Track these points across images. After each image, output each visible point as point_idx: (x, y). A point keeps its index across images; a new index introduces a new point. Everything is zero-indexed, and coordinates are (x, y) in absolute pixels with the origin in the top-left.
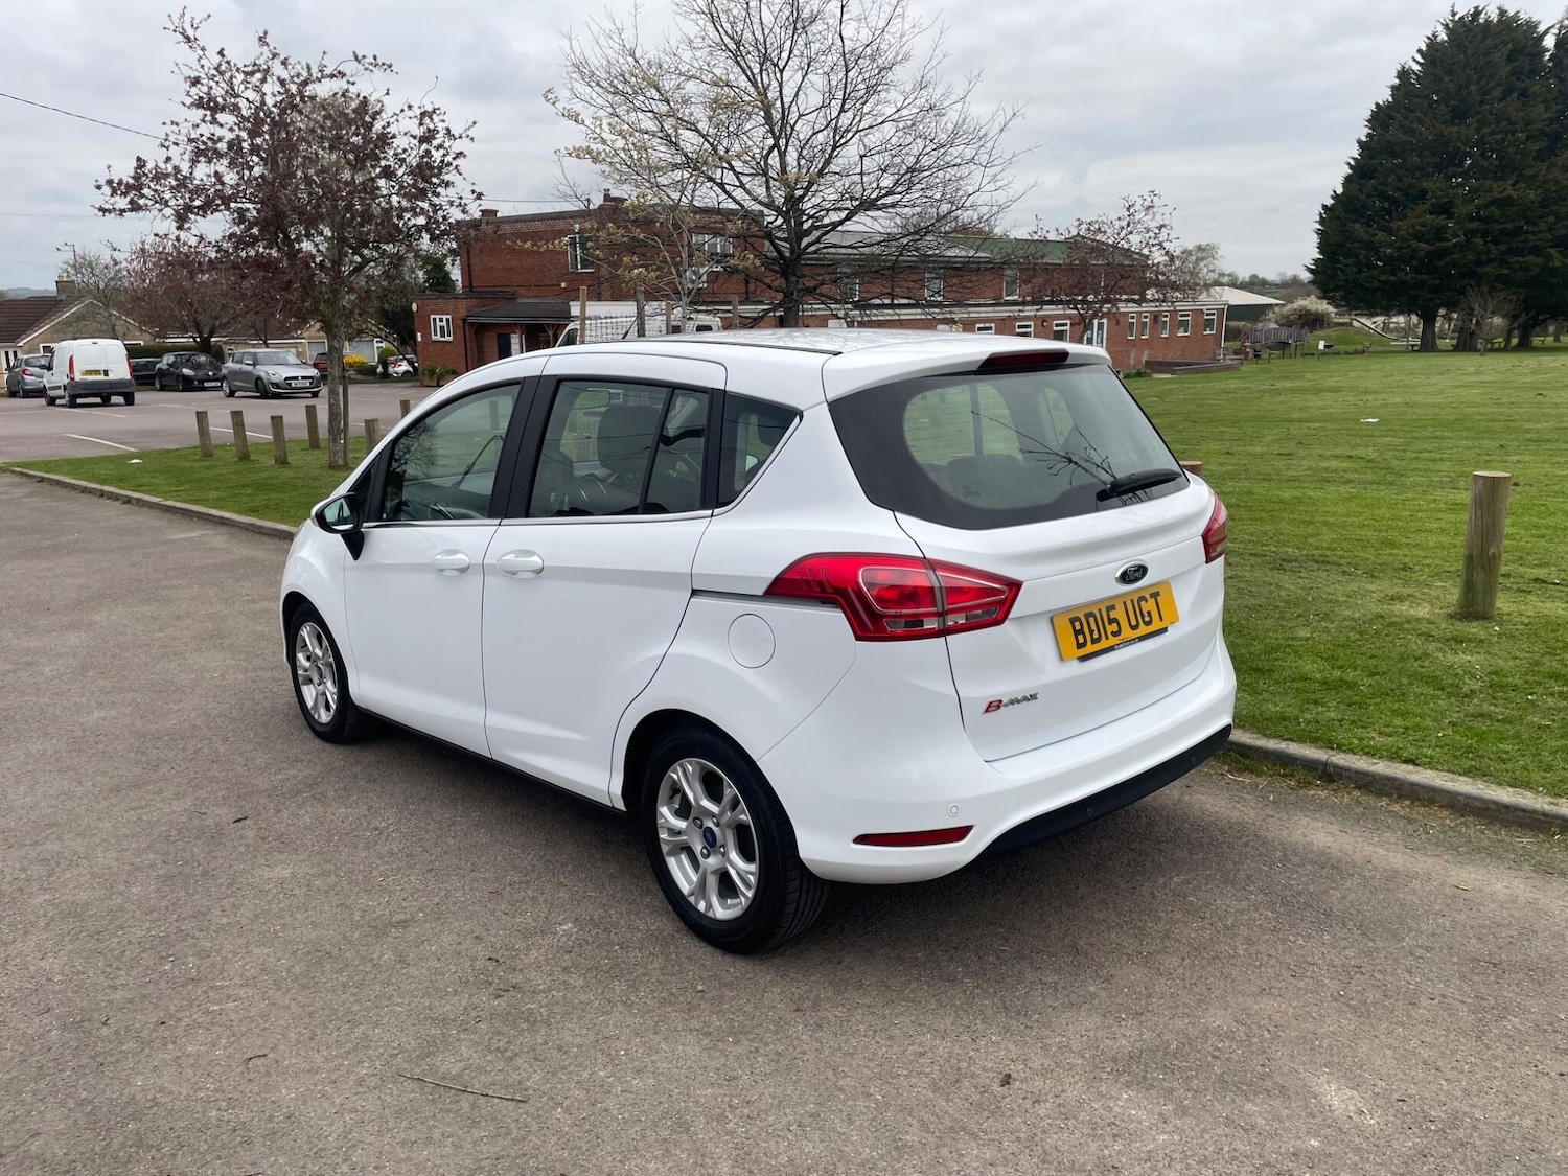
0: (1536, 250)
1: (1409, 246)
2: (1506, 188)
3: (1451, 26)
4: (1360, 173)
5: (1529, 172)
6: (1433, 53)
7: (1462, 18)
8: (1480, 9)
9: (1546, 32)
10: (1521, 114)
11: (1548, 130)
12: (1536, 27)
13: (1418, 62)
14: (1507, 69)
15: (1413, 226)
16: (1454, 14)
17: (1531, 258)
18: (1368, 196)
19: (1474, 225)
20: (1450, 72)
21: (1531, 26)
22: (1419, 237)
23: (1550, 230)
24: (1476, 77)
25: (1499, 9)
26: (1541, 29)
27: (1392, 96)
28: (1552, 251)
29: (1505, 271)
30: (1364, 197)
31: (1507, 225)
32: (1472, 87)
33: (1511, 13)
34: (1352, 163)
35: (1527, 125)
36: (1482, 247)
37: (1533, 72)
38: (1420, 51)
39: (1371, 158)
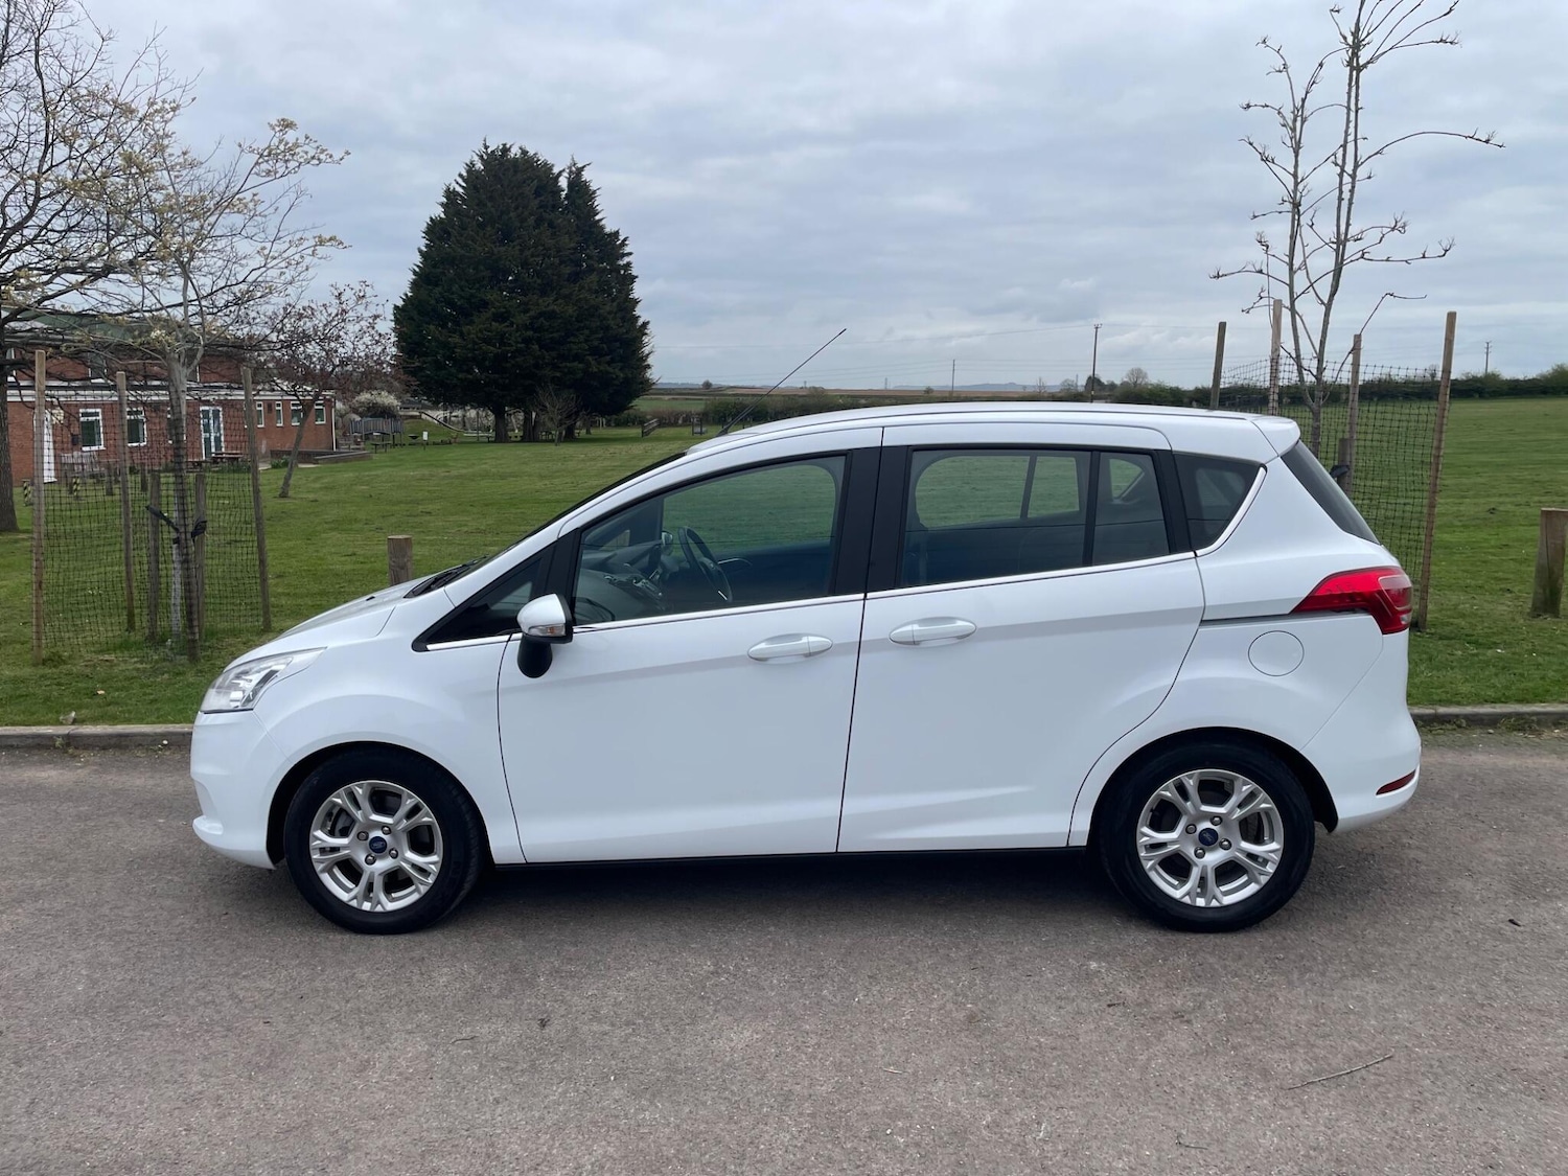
0: (577, 358)
1: (481, 348)
2: (548, 303)
3: (485, 157)
4: (424, 279)
5: (565, 291)
6: (472, 177)
7: (493, 152)
8: (508, 146)
9: (560, 174)
10: (553, 242)
11: (571, 256)
12: (551, 169)
13: (460, 185)
14: (537, 202)
15: (481, 331)
16: (486, 147)
17: (576, 364)
18: (437, 301)
19: (530, 333)
20: (491, 198)
21: (548, 168)
22: (487, 341)
23: (586, 341)
24: (513, 205)
25: (521, 148)
26: (556, 170)
27: (445, 213)
28: (590, 358)
29: (558, 374)
30: (433, 302)
31: (555, 335)
32: (512, 214)
33: (531, 153)
34: (417, 270)
35: (558, 252)
36: (539, 353)
37: (555, 207)
38: (461, 175)
39: (434, 266)
